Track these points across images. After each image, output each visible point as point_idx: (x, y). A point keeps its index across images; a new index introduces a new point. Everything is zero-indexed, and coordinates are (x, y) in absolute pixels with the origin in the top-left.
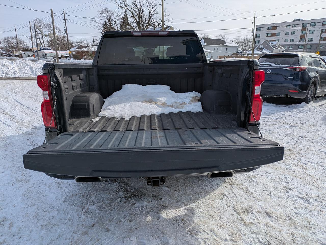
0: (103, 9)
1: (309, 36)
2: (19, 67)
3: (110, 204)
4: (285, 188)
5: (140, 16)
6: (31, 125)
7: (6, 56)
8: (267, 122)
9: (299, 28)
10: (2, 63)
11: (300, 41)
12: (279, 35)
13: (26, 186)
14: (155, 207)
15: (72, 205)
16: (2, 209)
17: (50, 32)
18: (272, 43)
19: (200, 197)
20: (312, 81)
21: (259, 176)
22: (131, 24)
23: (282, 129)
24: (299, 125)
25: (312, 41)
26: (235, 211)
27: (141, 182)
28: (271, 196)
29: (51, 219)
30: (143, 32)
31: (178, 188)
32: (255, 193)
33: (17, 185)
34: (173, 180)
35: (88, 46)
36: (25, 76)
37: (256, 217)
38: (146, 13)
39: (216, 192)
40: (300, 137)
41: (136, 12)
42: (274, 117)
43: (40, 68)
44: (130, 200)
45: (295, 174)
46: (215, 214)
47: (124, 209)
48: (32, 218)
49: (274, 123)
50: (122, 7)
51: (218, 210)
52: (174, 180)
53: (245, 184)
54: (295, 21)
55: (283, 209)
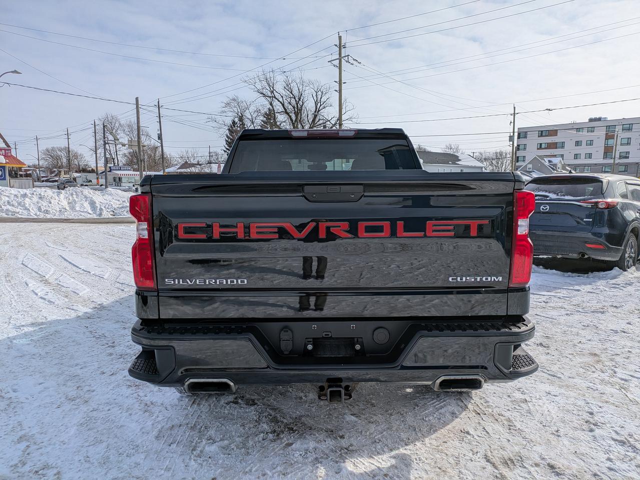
0: (231, 98)
1: (620, 149)
2: (70, 201)
3: (244, 444)
4: (586, 422)
5: (298, 111)
6: (93, 301)
7: (47, 181)
8: (546, 303)
9: (601, 133)
10: (39, 193)
11: (604, 158)
12: (563, 147)
13: (84, 408)
14: (332, 451)
15: (171, 443)
16: (41, 448)
17: (130, 139)
18: (550, 161)
19: (419, 435)
20: (630, 228)
21: (534, 400)
22: (280, 125)
23: (577, 317)
24: (609, 311)
25: (627, 158)
26: (488, 461)
27: (303, 406)
28: (559, 436)
29: (132, 467)
30: (310, 132)
31: (375, 418)
32: (526, 430)
33: (67, 406)
34: (365, 403)
35: (200, 165)
36: (80, 217)
37: (530, 473)
38: (309, 105)
39: (449, 427)
40: (612, 331)
41: (291, 104)
42: (558, 294)
43: (108, 202)
44: (282, 436)
45: (605, 398)
46: (449, 465)
47: (272, 453)
48: (96, 464)
49: (560, 304)
50: (264, 95)
51: (455, 458)
52: (367, 404)
53: (507, 414)
54: (591, 120)
55: (584, 461)
